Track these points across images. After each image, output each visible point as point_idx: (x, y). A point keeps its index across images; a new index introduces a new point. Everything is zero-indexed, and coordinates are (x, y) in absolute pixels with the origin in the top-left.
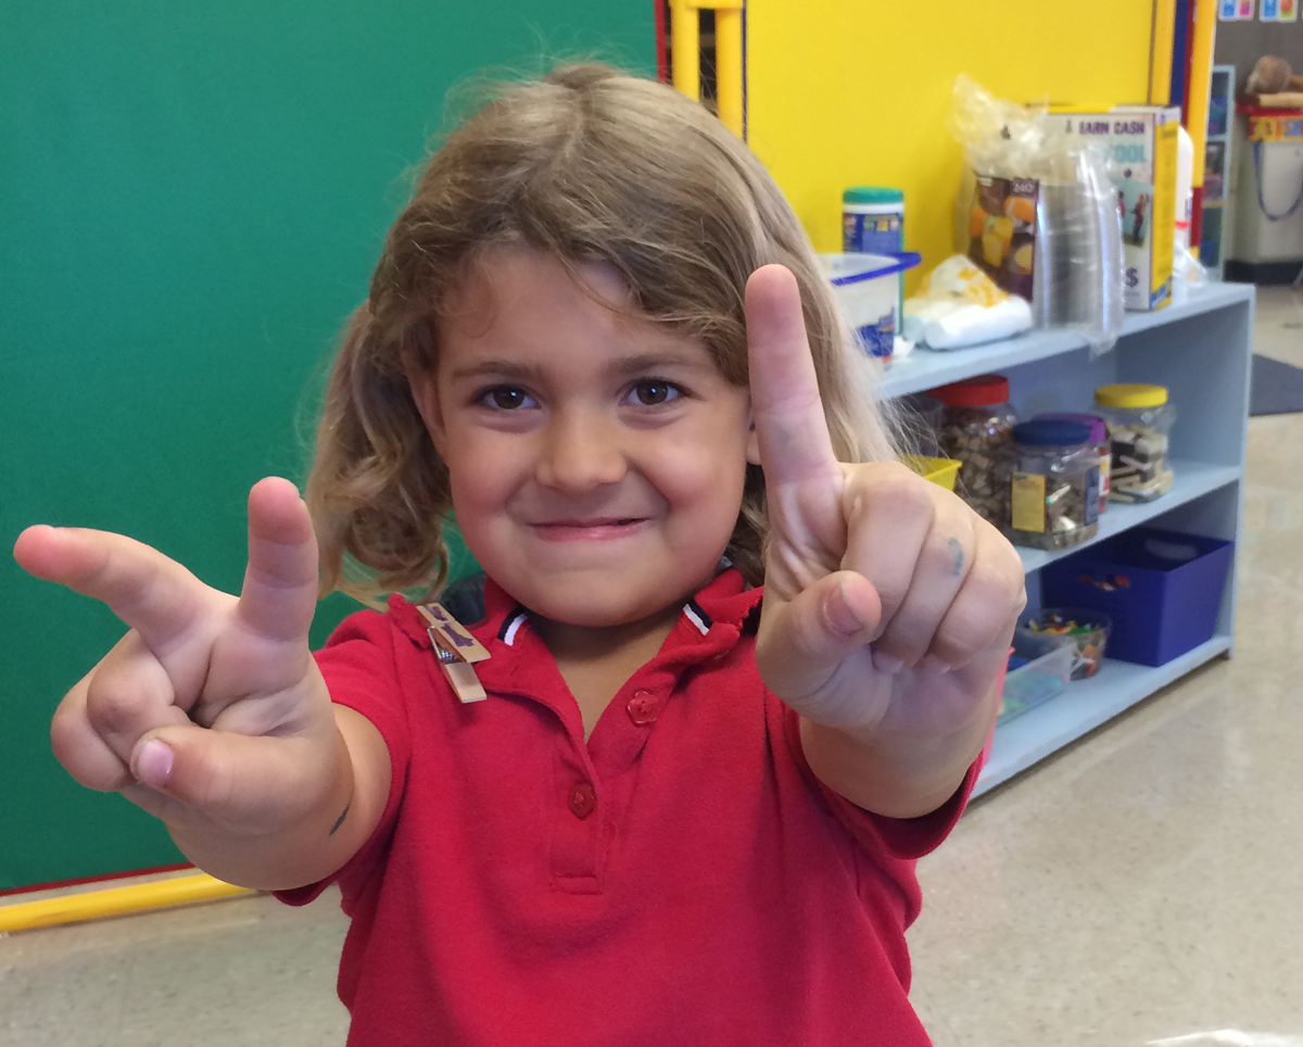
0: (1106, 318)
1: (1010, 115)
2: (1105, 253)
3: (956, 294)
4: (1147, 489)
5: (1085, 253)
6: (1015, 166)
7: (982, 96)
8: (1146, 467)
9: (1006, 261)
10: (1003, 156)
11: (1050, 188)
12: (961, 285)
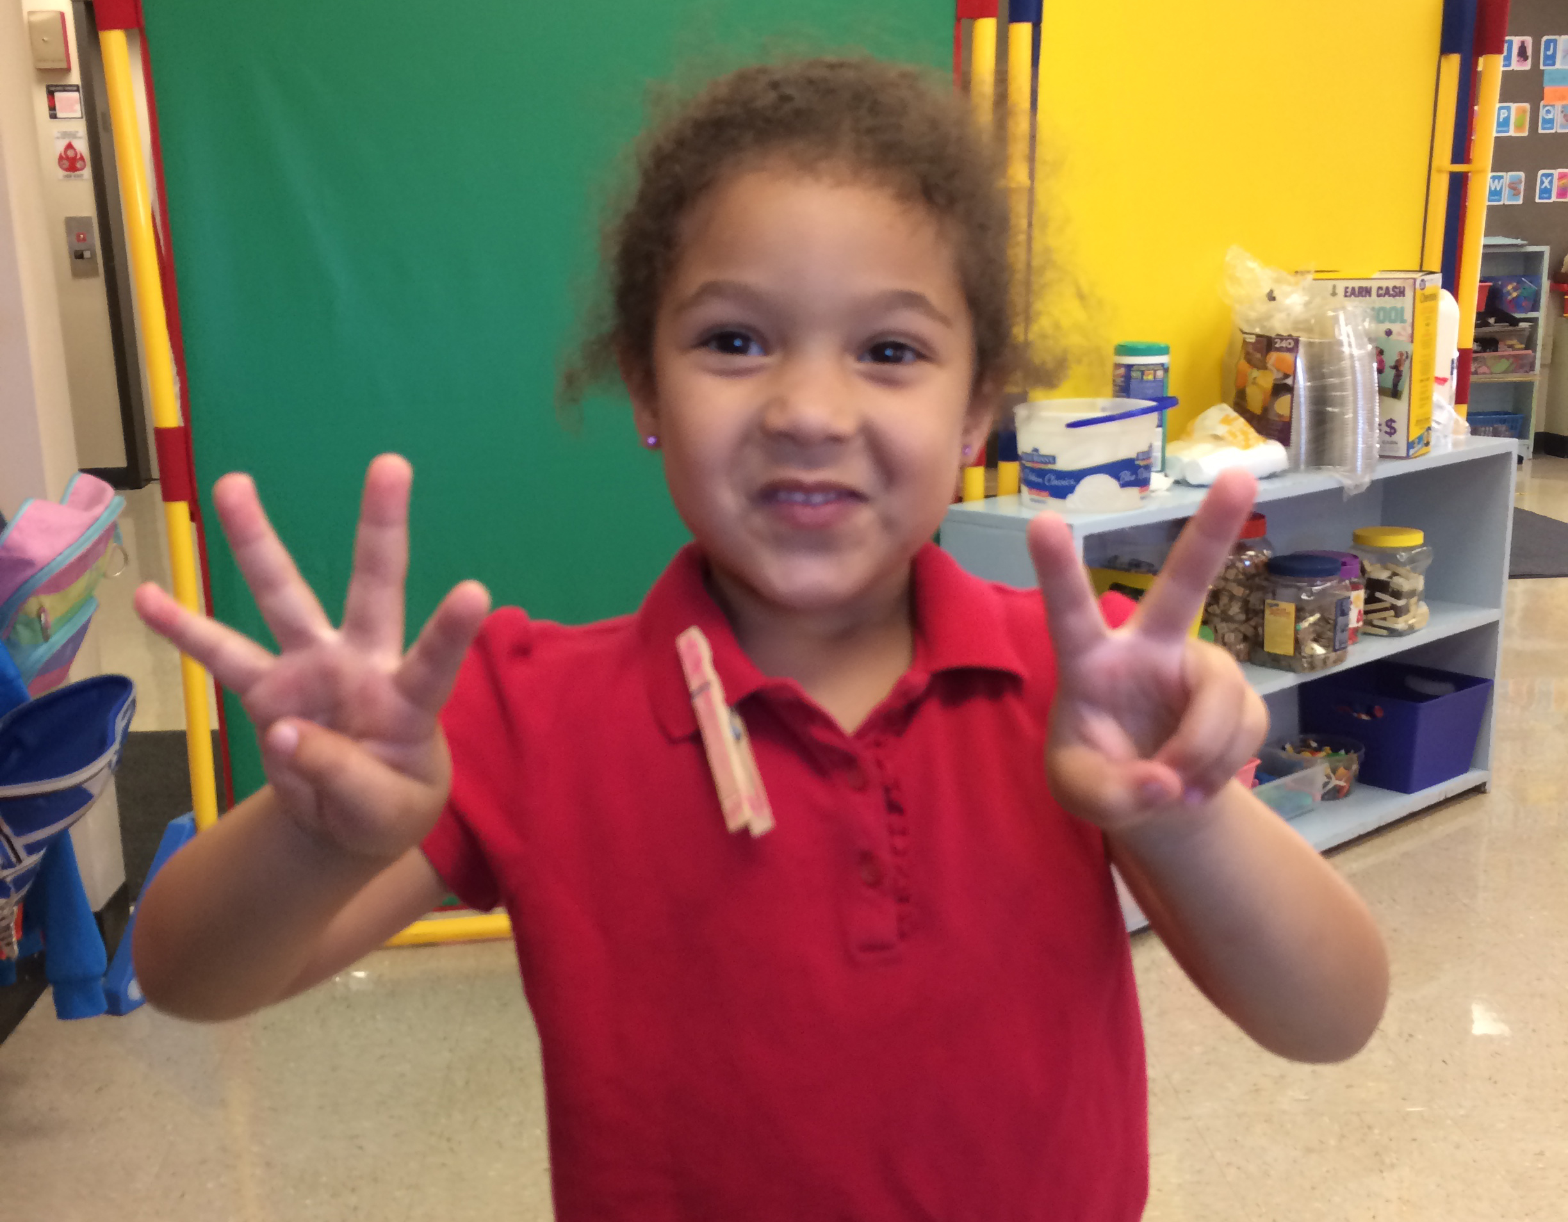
0: (1359, 463)
1: (1278, 281)
2: (1361, 403)
3: (1217, 438)
4: (1400, 624)
5: (1342, 402)
6: (1279, 325)
7: (1251, 264)
8: (1400, 603)
9: (1266, 410)
10: (1269, 317)
11: (1310, 345)
12: (1221, 430)
